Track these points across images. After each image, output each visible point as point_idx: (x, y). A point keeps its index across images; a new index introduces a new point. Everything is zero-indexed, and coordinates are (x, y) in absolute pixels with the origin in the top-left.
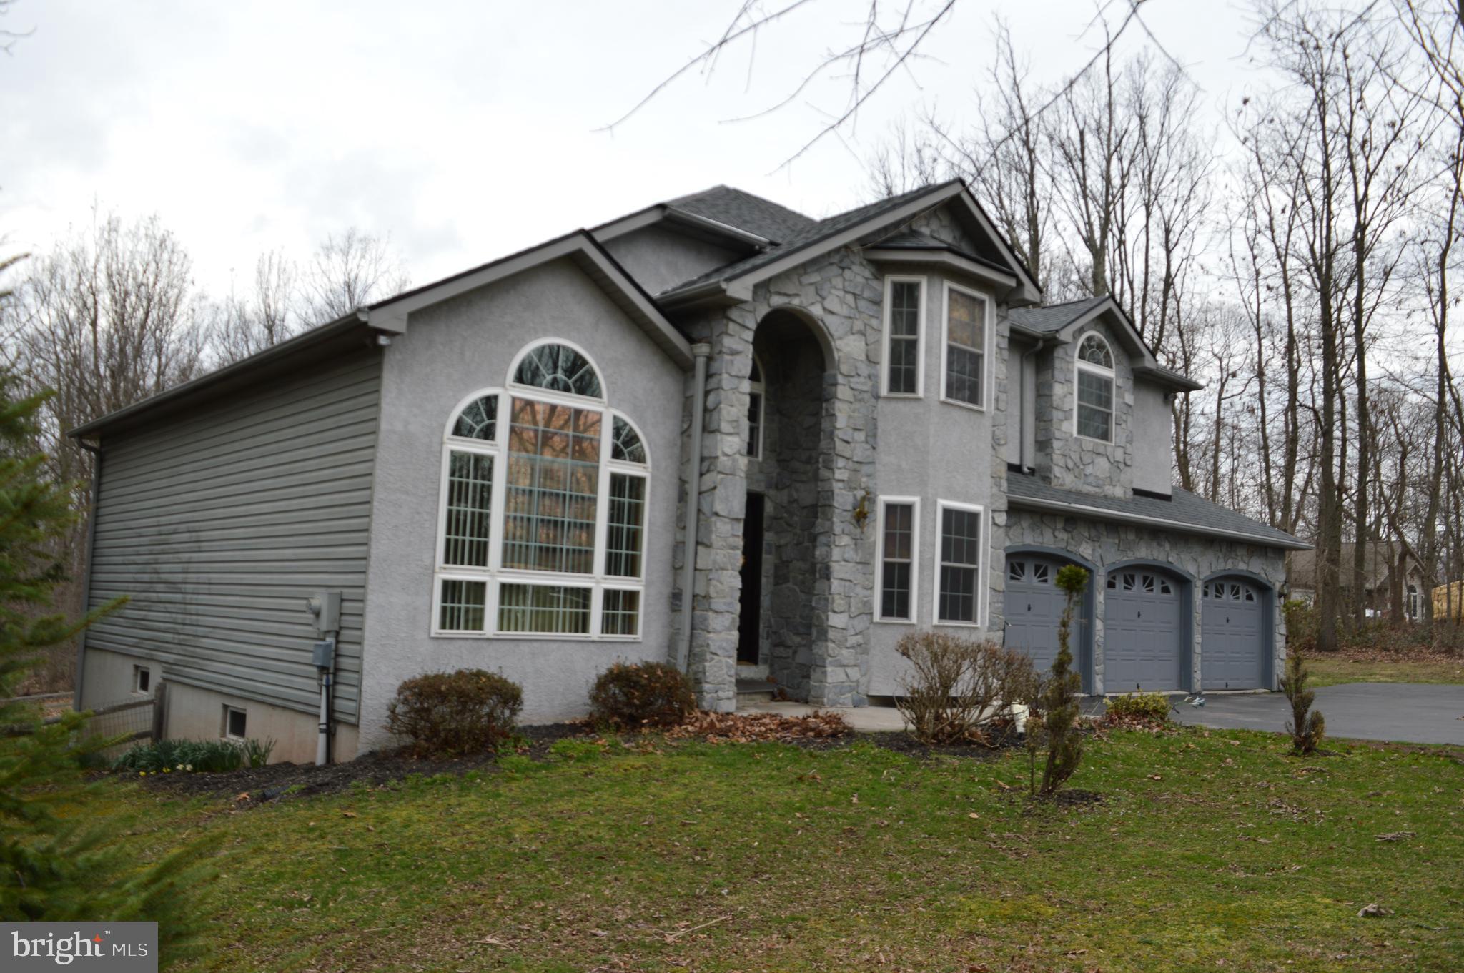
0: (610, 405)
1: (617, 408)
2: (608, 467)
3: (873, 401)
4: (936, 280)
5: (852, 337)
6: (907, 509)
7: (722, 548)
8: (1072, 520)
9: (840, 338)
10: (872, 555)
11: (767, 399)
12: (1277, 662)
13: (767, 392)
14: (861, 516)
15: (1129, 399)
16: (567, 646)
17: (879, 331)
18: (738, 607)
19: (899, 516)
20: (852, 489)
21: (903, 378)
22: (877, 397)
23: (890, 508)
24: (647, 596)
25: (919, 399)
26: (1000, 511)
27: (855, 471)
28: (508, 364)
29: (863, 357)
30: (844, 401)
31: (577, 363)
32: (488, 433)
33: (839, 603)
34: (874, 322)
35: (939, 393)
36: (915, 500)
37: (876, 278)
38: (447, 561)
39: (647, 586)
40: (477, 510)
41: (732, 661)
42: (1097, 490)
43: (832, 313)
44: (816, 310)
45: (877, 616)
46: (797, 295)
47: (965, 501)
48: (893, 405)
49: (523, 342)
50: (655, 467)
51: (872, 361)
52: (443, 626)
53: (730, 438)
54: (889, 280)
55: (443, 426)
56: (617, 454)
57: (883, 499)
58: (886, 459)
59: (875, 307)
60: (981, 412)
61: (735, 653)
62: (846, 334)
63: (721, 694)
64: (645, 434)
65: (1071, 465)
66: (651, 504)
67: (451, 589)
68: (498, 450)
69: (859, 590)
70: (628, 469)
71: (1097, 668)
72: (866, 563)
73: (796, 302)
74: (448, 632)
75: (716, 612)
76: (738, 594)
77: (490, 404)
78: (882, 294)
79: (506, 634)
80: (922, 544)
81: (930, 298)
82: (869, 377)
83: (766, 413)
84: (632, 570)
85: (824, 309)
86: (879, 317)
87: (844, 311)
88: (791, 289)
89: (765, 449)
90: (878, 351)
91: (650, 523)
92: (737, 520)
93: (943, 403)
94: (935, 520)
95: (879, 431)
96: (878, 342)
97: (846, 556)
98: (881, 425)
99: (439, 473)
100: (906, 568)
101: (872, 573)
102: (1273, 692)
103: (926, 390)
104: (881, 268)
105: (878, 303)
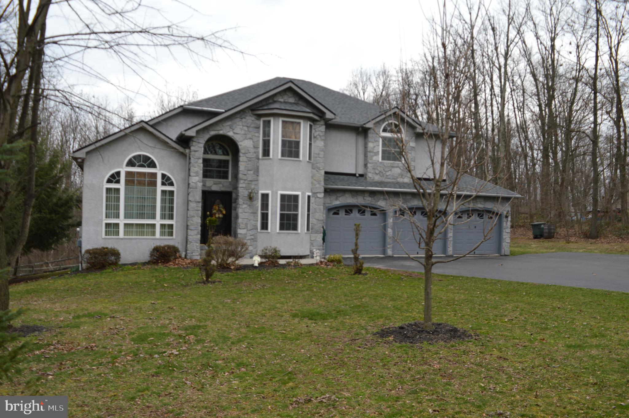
0: (160, 170)
1: (163, 170)
2: (160, 188)
3: (257, 160)
4: (276, 119)
5: (246, 141)
6: (267, 195)
7: (193, 211)
8: (373, 193)
9: (241, 141)
10: (257, 210)
11: (232, 161)
12: (504, 244)
13: (232, 158)
14: (251, 198)
15: (412, 144)
16: (148, 240)
17: (259, 137)
18: (200, 228)
19: (265, 197)
20: (247, 190)
21: (266, 153)
22: (258, 159)
23: (263, 195)
24: (176, 226)
25: (270, 159)
26: (320, 193)
27: (249, 184)
28: (124, 162)
29: (252, 146)
30: (243, 162)
31: (146, 159)
32: (118, 182)
33: (242, 226)
34: (257, 135)
35: (278, 156)
36: (269, 192)
37: (257, 120)
38: (106, 217)
39: (176, 222)
40: (115, 203)
41: (198, 244)
42: (393, 180)
43: (237, 134)
44: (230, 134)
45: (259, 230)
46: (222, 130)
47: (292, 191)
48: (264, 161)
49: (128, 155)
50: (178, 187)
51: (256, 147)
52: (106, 235)
53: (194, 178)
54: (262, 119)
55: (103, 181)
56: (163, 184)
57: (261, 192)
58: (262, 179)
59: (257, 129)
60: (300, 161)
61: (199, 242)
62: (244, 140)
63: (194, 254)
64: (174, 178)
65: (377, 172)
66: (177, 197)
67: (108, 225)
68: (122, 186)
69: (252, 221)
70: (168, 188)
71: (388, 246)
72: (255, 213)
73: (221, 132)
74: (107, 237)
75: (191, 230)
76: (200, 224)
77: (118, 173)
78: (260, 125)
79: (126, 237)
80: (272, 206)
81: (274, 125)
82: (255, 152)
83: (232, 166)
84: (171, 217)
85: (234, 133)
86: (259, 132)
87: (243, 132)
88: (218, 128)
89: (232, 177)
90: (258, 145)
91: (177, 203)
92: (199, 202)
93: (280, 159)
94: (277, 198)
95: (260, 170)
96: (259, 141)
97: (246, 211)
98: (260, 168)
99: (102, 194)
100: (267, 214)
101: (258, 216)
102: (501, 256)
103: (273, 155)
104: (259, 116)
105: (258, 128)
